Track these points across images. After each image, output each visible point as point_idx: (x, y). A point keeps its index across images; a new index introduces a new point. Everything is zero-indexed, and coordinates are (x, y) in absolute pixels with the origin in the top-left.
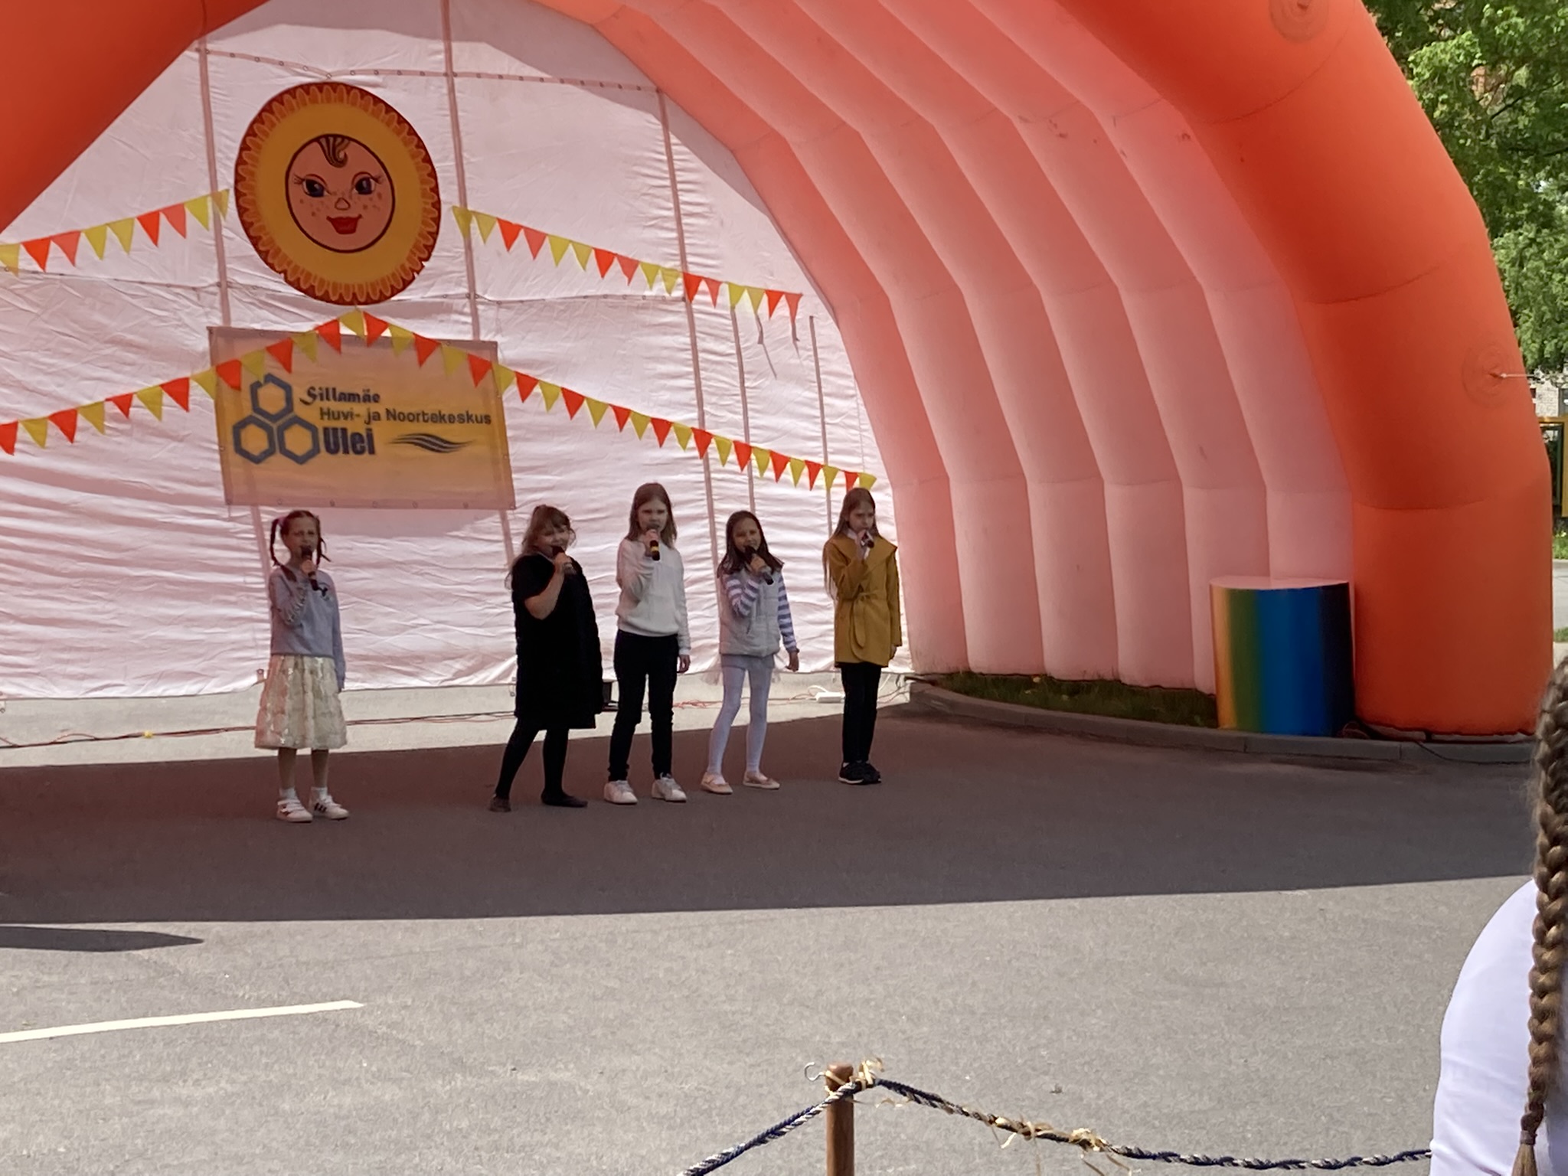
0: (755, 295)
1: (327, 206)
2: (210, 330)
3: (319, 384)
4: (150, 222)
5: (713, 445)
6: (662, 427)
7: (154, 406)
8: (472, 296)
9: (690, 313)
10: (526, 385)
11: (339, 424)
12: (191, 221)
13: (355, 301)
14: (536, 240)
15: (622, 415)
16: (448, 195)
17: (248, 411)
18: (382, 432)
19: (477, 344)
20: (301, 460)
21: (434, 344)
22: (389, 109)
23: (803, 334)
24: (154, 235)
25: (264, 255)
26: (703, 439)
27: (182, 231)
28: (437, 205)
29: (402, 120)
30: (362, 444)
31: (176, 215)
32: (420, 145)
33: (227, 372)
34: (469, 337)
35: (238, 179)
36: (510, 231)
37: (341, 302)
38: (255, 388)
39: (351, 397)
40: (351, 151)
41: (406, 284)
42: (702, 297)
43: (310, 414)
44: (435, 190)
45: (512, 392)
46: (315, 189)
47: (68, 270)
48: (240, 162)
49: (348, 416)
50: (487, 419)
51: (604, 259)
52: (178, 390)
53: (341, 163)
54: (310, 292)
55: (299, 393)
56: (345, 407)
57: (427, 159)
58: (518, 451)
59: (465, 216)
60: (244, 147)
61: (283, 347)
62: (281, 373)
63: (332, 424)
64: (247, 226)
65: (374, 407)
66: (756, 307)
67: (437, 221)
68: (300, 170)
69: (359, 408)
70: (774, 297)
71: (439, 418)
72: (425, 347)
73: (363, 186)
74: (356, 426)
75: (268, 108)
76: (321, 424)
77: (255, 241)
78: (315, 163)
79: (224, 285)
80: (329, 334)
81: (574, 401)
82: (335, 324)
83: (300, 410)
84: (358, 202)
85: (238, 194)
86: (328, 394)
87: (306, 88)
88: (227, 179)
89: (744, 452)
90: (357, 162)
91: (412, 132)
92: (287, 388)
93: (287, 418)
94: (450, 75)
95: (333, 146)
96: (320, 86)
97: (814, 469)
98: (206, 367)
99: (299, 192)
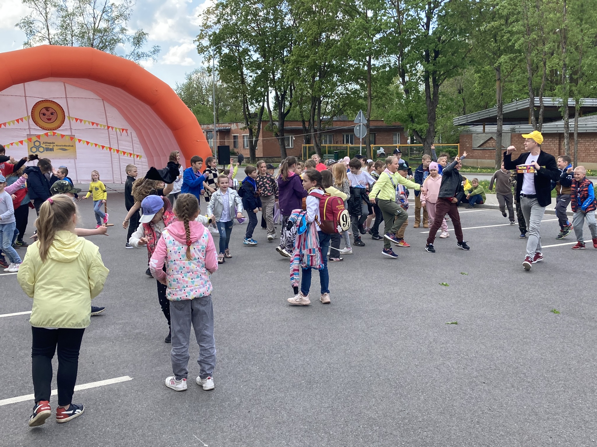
0: (119, 129)
1: (46, 117)
2: (27, 135)
3: (45, 141)
4: (18, 121)
5: (112, 150)
6: (103, 147)
7: (17, 144)
8: (71, 129)
9: (108, 131)
10: (80, 141)
11: (48, 147)
12: (24, 120)
13: (51, 130)
14: (81, 121)
15: (96, 145)
16: (66, 114)
17: (33, 145)
18: (55, 148)
19: (72, 135)
20: (41, 152)
21: (64, 135)
22: (56, 103)
23: (129, 134)
24: (18, 122)
25: (36, 124)
26: (110, 149)
27: (22, 121)
28: (65, 116)
29: (58, 104)
30: (52, 150)
31: (22, 119)
32: (62, 108)
33: (30, 140)
34: (70, 134)
35: (32, 114)
36: (77, 120)
37: (49, 130)
38: (34, 142)
39: (50, 143)
40: (50, 109)
41: (59, 127)
42: (110, 129)
43: (44, 146)
44: (64, 114)
45: (77, 142)
46: (44, 114)
47: (4, 127)
48: (32, 111)
49: (50, 146)
50: (73, 146)
51: (93, 123)
52: (21, 142)
53: (49, 111)
54: (44, 129)
55: (42, 143)
56: (49, 144)
57: (63, 110)
58: (77, 150)
59: (69, 117)
60: (32, 109)
61: (39, 136)
62: (39, 140)
63: (47, 147)
64: (33, 120)
65: (54, 144)
66: (120, 131)
67: (65, 118)
68: (42, 112)
69: (52, 145)
70: (123, 130)
71: (65, 146)
72: (63, 136)
73: (52, 114)
74: (50, 147)
75: (36, 104)
76: (45, 147)
77: (35, 122)
78: (44, 111)
79: (29, 128)
80: (47, 134)
81: (88, 143)
82: (48, 133)
83: (42, 145)
84: (51, 116)
85: (32, 116)
86: (46, 143)
87: (42, 101)
88: (30, 114)
89: (118, 151)
90: (51, 111)
91: (60, 106)
92: (40, 142)
93: (40, 146)
94: (66, 98)
95: (47, 109)
96: (45, 100)
97: (131, 154)
98: (26, 139)
99: (41, 115)
